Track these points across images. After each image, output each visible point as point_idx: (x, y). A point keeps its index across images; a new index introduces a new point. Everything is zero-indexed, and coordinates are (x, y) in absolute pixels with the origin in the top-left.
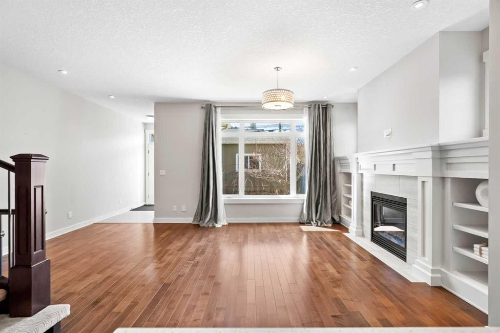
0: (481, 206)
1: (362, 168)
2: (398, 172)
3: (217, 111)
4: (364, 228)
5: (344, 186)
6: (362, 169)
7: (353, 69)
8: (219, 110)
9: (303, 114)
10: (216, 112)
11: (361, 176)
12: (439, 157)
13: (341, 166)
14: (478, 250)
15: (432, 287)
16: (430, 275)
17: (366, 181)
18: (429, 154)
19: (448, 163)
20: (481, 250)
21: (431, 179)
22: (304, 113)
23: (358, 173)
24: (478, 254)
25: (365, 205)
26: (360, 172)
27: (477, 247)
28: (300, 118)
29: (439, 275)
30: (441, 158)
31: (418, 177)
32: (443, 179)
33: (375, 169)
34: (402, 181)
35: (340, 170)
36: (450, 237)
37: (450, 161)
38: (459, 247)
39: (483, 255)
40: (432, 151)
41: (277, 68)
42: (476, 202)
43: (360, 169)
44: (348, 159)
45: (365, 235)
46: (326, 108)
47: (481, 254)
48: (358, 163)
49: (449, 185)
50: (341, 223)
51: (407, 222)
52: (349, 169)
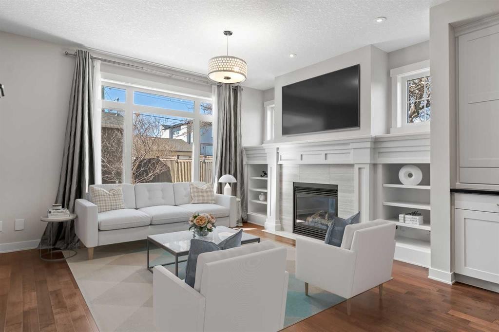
0: (402, 184)
1: (282, 159)
2: (330, 161)
3: (95, 65)
4: (283, 221)
5: (251, 180)
6: (284, 160)
7: (292, 56)
8: (98, 64)
9: (211, 92)
10: (93, 67)
11: (279, 166)
12: (373, 147)
13: (248, 157)
14: (403, 218)
17: (285, 172)
18: (369, 145)
19: (379, 152)
20: (404, 218)
21: (368, 166)
22: (213, 92)
23: (277, 164)
24: (403, 221)
25: (284, 197)
26: (280, 162)
27: (401, 216)
28: (208, 97)
30: (374, 148)
31: (355, 165)
32: (375, 165)
33: (301, 159)
34: (333, 170)
35: (246, 162)
36: (380, 212)
37: (382, 150)
39: (406, 222)
40: (371, 142)
41: (228, 33)
43: (281, 160)
44: (264, 149)
45: (285, 227)
46: (236, 89)
47: (404, 221)
48: (278, 153)
49: (380, 171)
50: (249, 222)
51: (339, 206)
52: (266, 160)
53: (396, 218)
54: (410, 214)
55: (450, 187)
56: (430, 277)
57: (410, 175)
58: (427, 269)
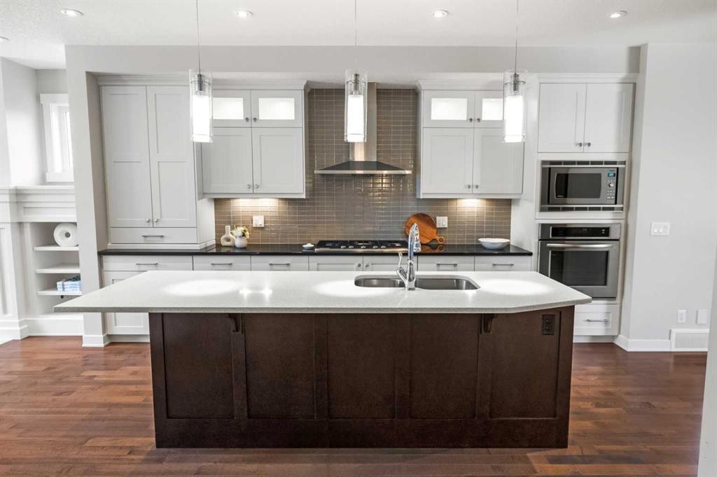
0: (60, 246)
12: (15, 200)
14: (61, 286)
15: (22, 340)
16: (19, 328)
18: (7, 198)
19: (25, 208)
20: (63, 285)
21: (9, 225)
24: (62, 289)
27: (59, 284)
29: (26, 326)
30: (17, 202)
32: (20, 224)
36: (33, 283)
37: (28, 205)
38: (42, 290)
40: (10, 194)
42: (55, 244)
47: (64, 288)
49: (28, 231)
53: (54, 287)
54: (70, 280)
55: (98, 249)
56: (84, 345)
57: (68, 235)
58: (80, 338)
